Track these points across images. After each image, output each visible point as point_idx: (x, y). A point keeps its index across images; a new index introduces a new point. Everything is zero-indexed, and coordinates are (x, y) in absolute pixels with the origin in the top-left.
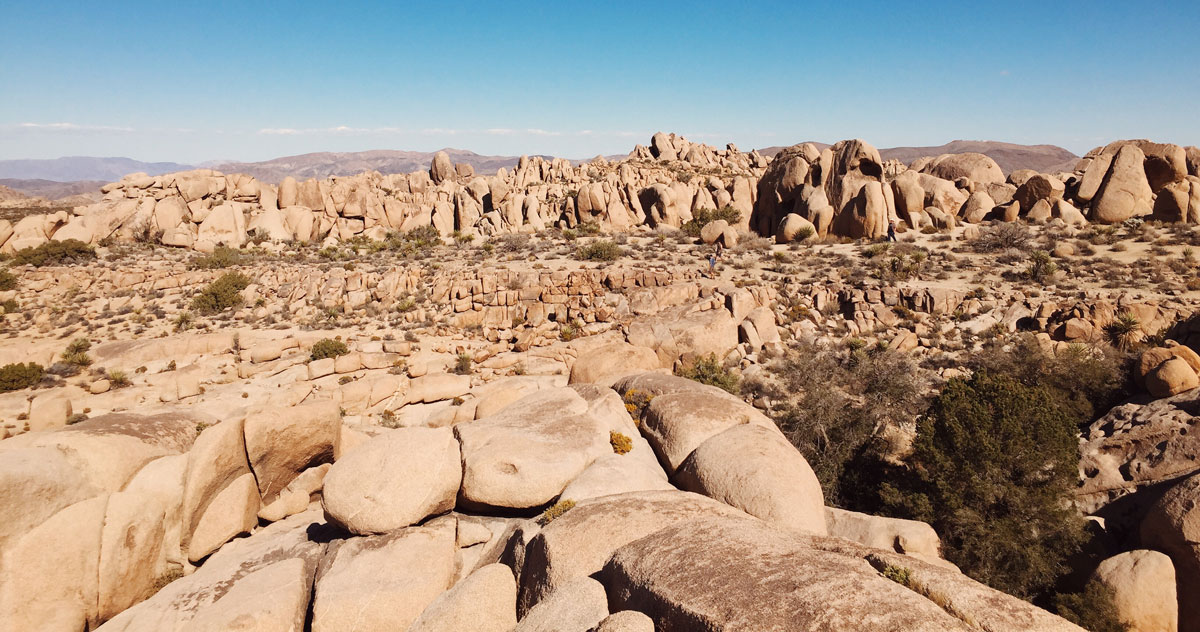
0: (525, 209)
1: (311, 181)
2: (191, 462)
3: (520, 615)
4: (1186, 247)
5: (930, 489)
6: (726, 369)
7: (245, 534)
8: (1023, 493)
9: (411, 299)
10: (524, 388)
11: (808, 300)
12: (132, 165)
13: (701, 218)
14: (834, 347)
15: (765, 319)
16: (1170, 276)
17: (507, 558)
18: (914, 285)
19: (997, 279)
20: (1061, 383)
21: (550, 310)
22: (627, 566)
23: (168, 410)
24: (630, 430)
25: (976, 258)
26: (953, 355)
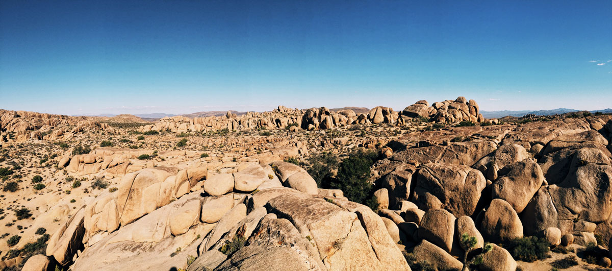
0: (248, 124)
1: (200, 118)
2: (177, 178)
3: (247, 214)
4: (389, 128)
5: (341, 182)
6: (296, 159)
7: (188, 194)
8: (360, 181)
9: (223, 145)
10: (248, 165)
11: (314, 144)
12: (165, 115)
13: (290, 125)
14: (320, 153)
15: (305, 148)
16: (387, 134)
17: (245, 202)
18: (337, 139)
19: (354, 136)
20: (367, 157)
21: (255, 147)
22: (271, 204)
23: (172, 166)
24: (273, 174)
25: (350, 132)
26: (345, 154)
